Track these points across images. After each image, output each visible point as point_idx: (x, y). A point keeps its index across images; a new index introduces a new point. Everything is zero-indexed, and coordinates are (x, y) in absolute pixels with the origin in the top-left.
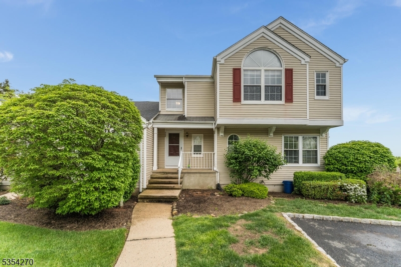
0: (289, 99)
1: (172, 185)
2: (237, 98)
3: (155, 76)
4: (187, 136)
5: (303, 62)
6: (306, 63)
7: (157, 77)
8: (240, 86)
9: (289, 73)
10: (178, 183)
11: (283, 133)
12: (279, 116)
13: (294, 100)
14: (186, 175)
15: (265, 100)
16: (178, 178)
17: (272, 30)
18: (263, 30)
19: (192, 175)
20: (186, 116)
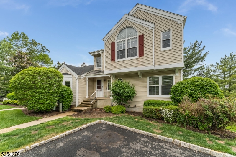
0: (141, 54)
1: (87, 105)
2: (113, 59)
3: (89, 53)
4: (105, 80)
5: (150, 28)
6: (152, 29)
7: (90, 53)
8: (114, 52)
9: (141, 38)
10: (90, 104)
11: (148, 75)
12: (135, 66)
13: (144, 54)
14: (98, 101)
15: (128, 57)
16: (90, 102)
17: (132, 15)
18: (126, 16)
19: (101, 101)
20: (102, 70)
